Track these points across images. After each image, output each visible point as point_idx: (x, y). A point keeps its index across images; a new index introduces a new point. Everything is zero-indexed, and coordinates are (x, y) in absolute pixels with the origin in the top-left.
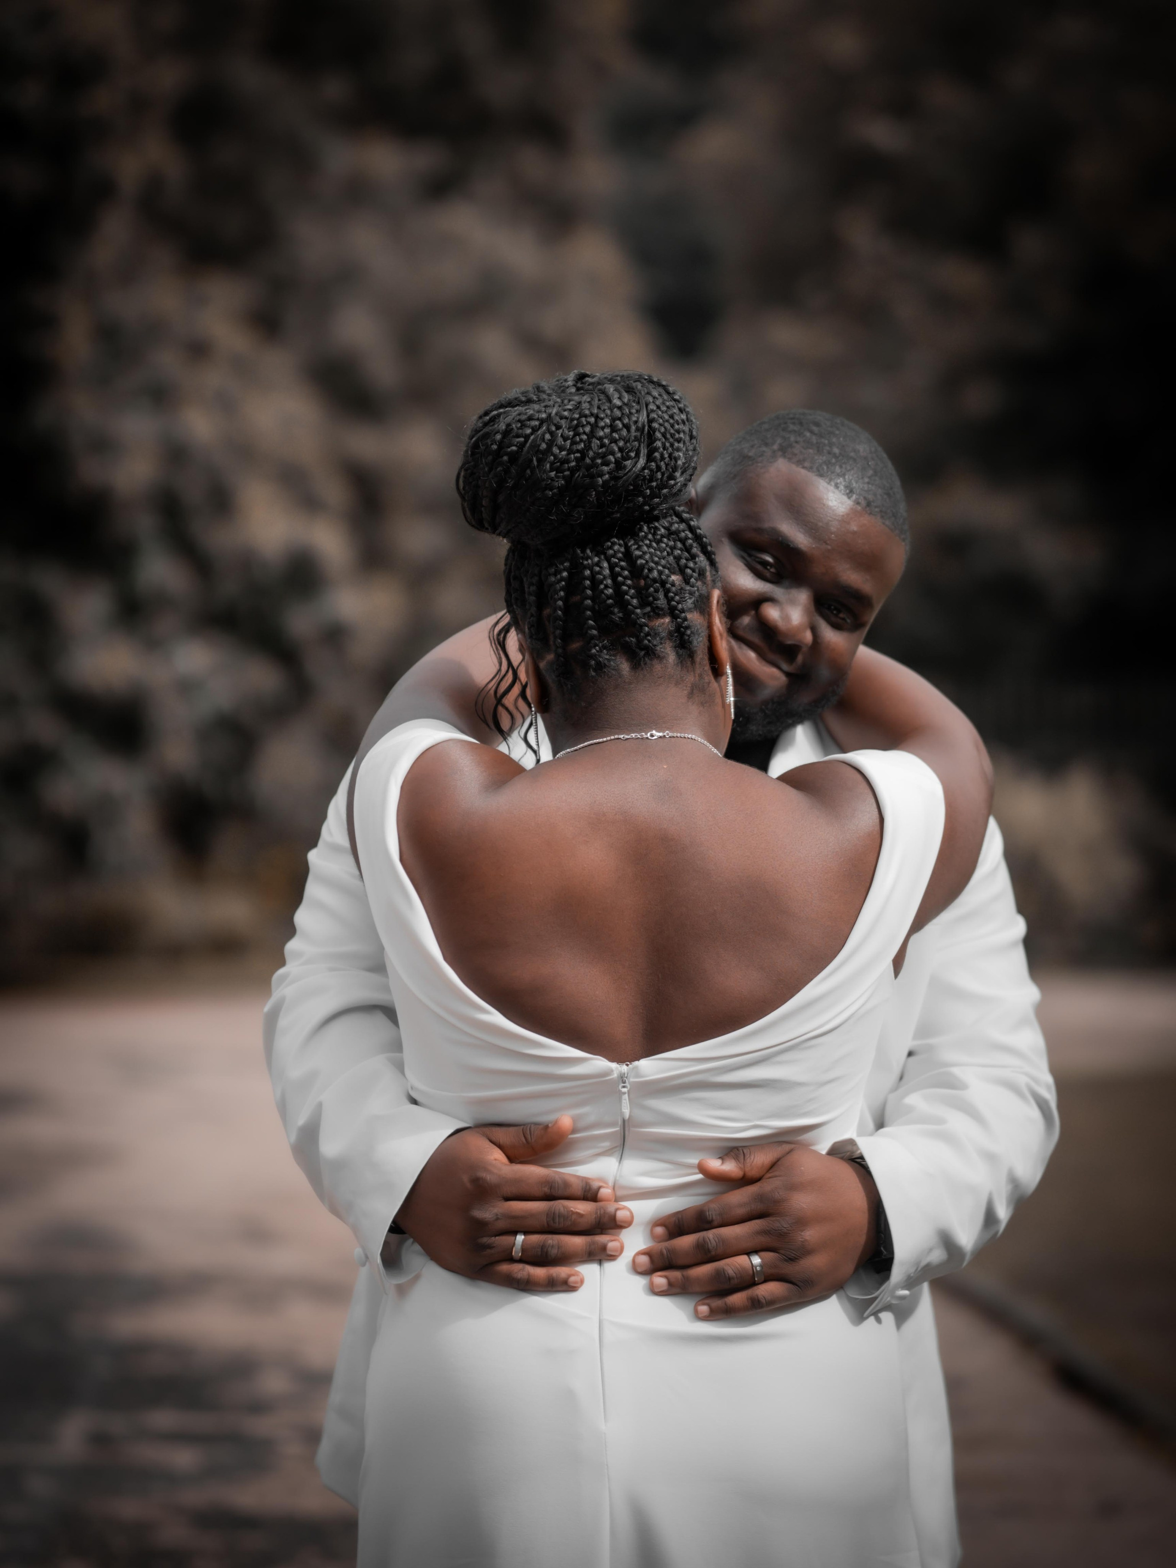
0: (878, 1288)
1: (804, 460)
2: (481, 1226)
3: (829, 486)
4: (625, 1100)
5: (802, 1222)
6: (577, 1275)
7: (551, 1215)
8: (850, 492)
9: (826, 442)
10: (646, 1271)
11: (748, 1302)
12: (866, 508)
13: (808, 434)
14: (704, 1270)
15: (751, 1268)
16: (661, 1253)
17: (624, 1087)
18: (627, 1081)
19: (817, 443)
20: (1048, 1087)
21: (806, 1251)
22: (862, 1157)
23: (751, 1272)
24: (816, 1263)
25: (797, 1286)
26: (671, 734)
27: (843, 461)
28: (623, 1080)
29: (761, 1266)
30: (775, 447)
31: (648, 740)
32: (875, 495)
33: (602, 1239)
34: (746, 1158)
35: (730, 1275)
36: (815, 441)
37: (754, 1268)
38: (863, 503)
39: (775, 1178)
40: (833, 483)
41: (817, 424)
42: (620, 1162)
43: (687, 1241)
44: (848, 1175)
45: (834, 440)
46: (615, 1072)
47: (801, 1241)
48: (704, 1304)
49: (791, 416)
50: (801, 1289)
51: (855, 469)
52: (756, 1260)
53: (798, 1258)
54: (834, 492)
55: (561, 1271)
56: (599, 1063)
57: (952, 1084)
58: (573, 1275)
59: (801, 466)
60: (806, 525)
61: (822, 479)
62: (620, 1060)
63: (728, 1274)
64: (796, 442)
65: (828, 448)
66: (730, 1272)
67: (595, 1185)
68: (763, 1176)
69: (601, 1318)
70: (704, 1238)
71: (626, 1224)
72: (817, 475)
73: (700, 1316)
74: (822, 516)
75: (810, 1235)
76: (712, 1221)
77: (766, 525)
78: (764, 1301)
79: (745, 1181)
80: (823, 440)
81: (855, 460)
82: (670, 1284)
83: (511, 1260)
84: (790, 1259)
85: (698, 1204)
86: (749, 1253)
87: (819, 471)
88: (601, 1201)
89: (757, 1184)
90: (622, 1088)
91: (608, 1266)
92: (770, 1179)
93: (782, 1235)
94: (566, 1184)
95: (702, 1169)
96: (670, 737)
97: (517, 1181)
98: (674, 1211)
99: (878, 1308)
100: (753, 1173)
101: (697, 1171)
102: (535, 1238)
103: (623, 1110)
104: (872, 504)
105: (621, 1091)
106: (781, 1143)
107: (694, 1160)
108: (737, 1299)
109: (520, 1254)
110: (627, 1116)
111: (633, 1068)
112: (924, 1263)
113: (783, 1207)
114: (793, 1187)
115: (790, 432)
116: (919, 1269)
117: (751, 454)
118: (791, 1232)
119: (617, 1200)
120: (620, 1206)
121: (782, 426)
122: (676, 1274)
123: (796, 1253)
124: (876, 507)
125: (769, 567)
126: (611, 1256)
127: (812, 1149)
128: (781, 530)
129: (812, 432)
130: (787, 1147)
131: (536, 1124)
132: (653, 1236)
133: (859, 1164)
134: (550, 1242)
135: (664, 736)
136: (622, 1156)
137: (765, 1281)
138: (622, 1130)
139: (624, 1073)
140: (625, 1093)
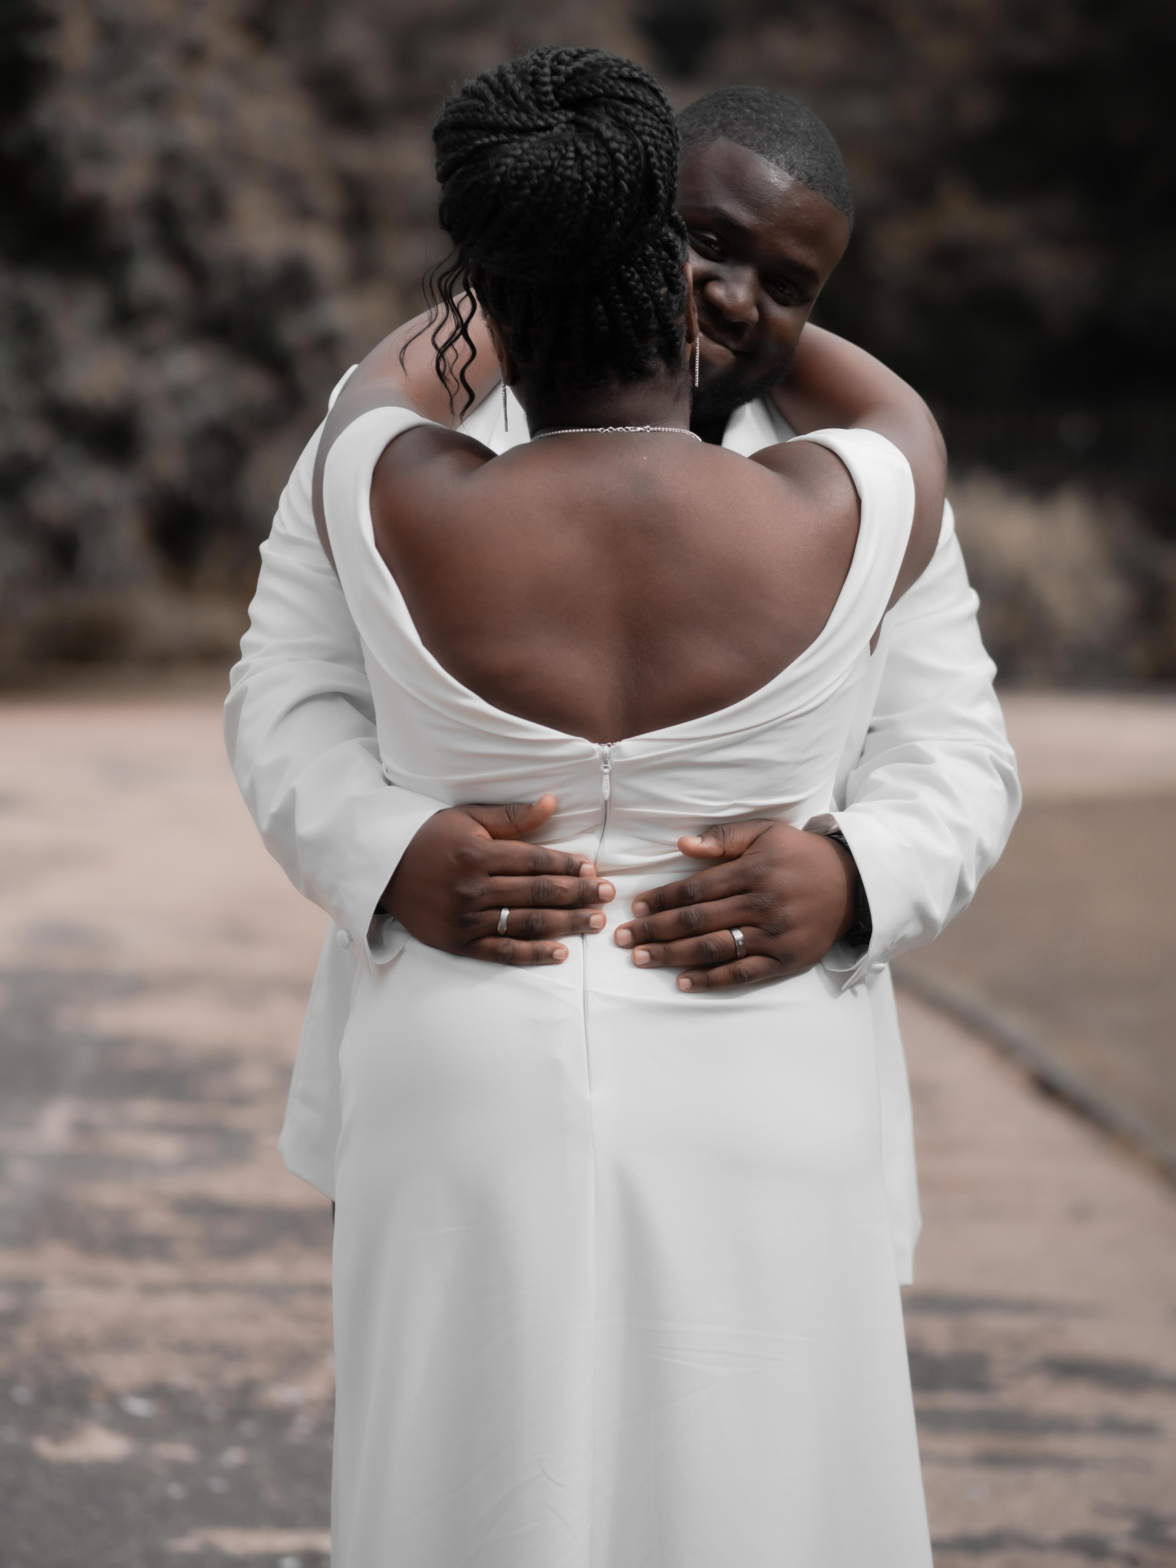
0: (855, 962)
1: (744, 137)
2: (466, 901)
3: (770, 164)
4: (607, 780)
5: (783, 897)
6: (562, 948)
7: (536, 890)
8: (791, 169)
9: (766, 118)
10: (627, 945)
11: (730, 976)
12: (807, 183)
13: (748, 111)
14: (685, 945)
15: (733, 944)
16: (643, 928)
17: (606, 767)
18: (609, 762)
19: (757, 120)
20: (1010, 760)
21: (787, 926)
22: (839, 833)
23: (733, 947)
24: (797, 937)
25: (779, 961)
26: (652, 429)
27: (784, 137)
28: (605, 761)
29: (744, 940)
30: (716, 125)
31: (627, 433)
32: (817, 170)
33: (585, 913)
34: (725, 836)
35: (712, 949)
36: (755, 118)
37: (736, 943)
38: (805, 178)
39: (756, 855)
40: (773, 160)
41: (757, 100)
42: (601, 840)
43: (668, 916)
44: (826, 851)
45: (774, 115)
46: (597, 753)
47: (783, 916)
48: (686, 977)
49: (730, 92)
50: (782, 964)
51: (796, 144)
52: (738, 935)
53: (780, 933)
54: (775, 169)
55: (547, 945)
56: (581, 745)
57: (917, 757)
58: (558, 948)
59: (741, 144)
60: (749, 204)
61: (763, 156)
62: (602, 741)
63: (710, 949)
64: (736, 119)
65: (768, 124)
66: (713, 947)
67: (577, 860)
68: (743, 852)
69: (585, 989)
70: (686, 913)
71: (610, 898)
72: (757, 152)
73: (682, 988)
74: (764, 193)
75: (791, 910)
76: (693, 897)
77: (708, 204)
78: (746, 975)
79: (724, 858)
80: (763, 116)
81: (795, 135)
82: (653, 958)
83: (496, 934)
84: (772, 934)
85: (678, 880)
86: (731, 928)
87: (759, 148)
88: (582, 876)
89: (737, 860)
90: (603, 768)
91: (590, 938)
92: (751, 856)
93: (764, 910)
94: (549, 859)
95: (681, 847)
96: (649, 430)
97: (502, 857)
98: (657, 887)
99: (855, 982)
100: (732, 850)
101: (677, 848)
102: (519, 913)
103: (603, 791)
104: (814, 179)
105: (603, 771)
106: (760, 820)
107: (674, 838)
108: (719, 972)
109: (505, 929)
110: (607, 796)
111: (616, 749)
112: (899, 937)
113: (764, 883)
114: (774, 863)
115: (730, 109)
116: (895, 942)
117: (691, 133)
118: (772, 908)
119: (599, 875)
120: (602, 881)
121: (723, 103)
122: (657, 948)
123: (777, 928)
124: (818, 182)
125: (713, 246)
126: (594, 929)
127: (790, 826)
128: (723, 208)
129: (751, 108)
130: (765, 825)
131: (519, 804)
132: (635, 912)
133: (837, 839)
134: (535, 916)
135: (645, 430)
136: (603, 833)
137: (748, 955)
138: (604, 809)
139: (606, 754)
140: (606, 774)
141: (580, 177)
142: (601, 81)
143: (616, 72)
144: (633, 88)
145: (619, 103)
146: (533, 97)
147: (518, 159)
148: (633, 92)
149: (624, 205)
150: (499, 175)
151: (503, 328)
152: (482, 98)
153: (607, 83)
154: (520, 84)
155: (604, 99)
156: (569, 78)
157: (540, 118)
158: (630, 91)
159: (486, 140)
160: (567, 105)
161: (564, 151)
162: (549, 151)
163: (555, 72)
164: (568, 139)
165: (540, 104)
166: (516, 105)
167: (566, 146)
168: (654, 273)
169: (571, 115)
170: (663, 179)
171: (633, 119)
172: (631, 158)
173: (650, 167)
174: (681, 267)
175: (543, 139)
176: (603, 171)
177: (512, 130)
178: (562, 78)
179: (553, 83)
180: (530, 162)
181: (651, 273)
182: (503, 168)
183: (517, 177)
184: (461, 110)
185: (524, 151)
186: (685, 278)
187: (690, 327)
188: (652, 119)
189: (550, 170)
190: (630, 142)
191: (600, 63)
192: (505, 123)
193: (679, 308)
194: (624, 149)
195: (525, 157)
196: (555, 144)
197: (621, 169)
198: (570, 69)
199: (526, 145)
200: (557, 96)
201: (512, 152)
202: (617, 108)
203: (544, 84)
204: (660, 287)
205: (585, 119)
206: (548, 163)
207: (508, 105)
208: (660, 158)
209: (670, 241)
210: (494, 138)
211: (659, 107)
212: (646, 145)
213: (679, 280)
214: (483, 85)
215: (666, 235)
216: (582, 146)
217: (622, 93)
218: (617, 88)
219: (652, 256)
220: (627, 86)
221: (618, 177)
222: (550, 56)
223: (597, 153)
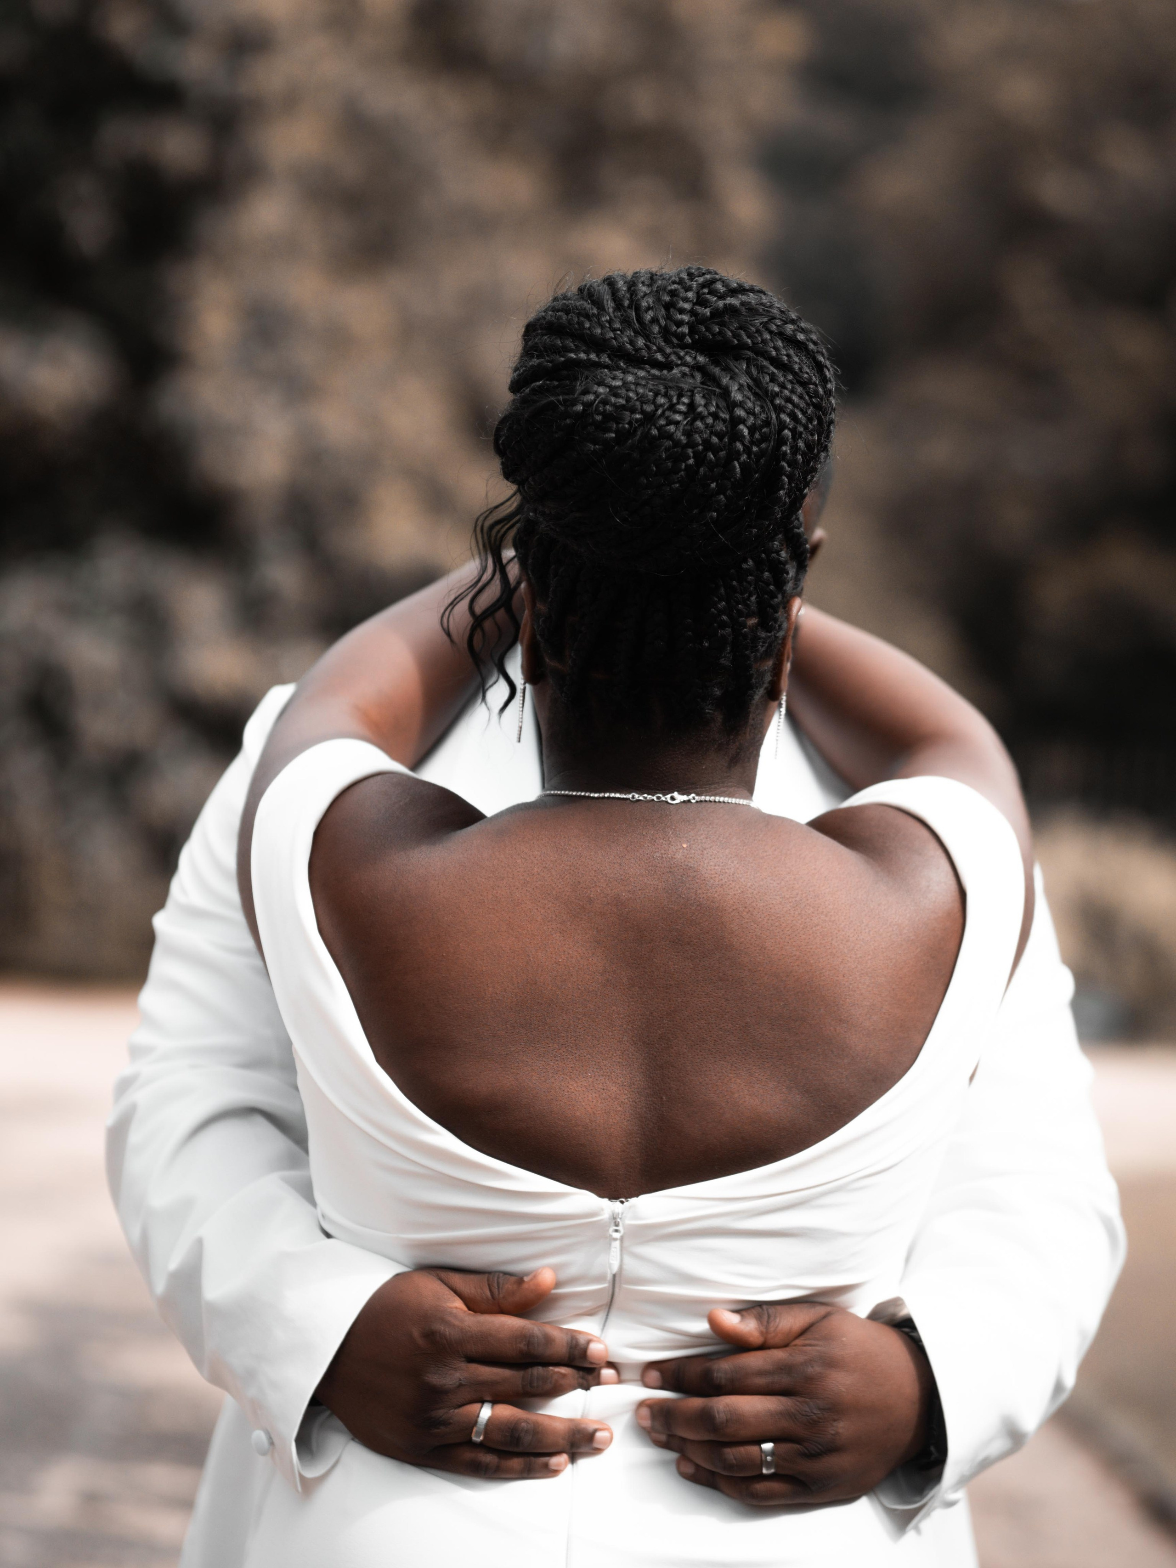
0: (925, 1497)
4: (616, 1248)
5: (836, 1409)
17: (616, 1231)
18: (621, 1224)
22: (909, 1321)
26: (697, 798)
28: (615, 1222)
31: (666, 805)
34: (770, 1320)
39: (806, 1347)
42: (604, 1325)
44: (895, 1349)
46: (607, 1212)
53: (824, 1454)
56: (586, 1200)
62: (613, 1195)
67: (582, 1340)
68: (791, 1341)
70: (709, 1404)
75: (843, 1428)
79: (765, 1345)
84: (814, 1454)
89: (783, 1352)
90: (613, 1232)
92: (800, 1347)
93: (811, 1423)
95: (713, 1322)
96: (697, 802)
97: (483, 1337)
99: (922, 1521)
102: (506, 1408)
103: (611, 1261)
105: (612, 1236)
106: (816, 1305)
110: (615, 1269)
111: (630, 1207)
112: (982, 1457)
113: (814, 1386)
114: (830, 1362)
116: (976, 1464)
118: (821, 1421)
123: (824, 1448)
130: (820, 1310)
131: (503, 1272)
133: (907, 1329)
135: (689, 801)
136: (607, 1315)
138: (611, 1286)
139: (618, 1214)
140: (615, 1239)
141: (683, 439)
142: (753, 329)
143: (778, 326)
144: (791, 352)
145: (766, 363)
146: (663, 322)
147: (614, 391)
148: (788, 355)
149: (729, 492)
150: (583, 404)
151: (538, 605)
152: (598, 303)
153: (761, 335)
154: (651, 300)
155: (750, 354)
156: (716, 314)
157: (660, 350)
158: (785, 353)
159: (583, 356)
160: (700, 346)
161: (675, 400)
162: (656, 394)
163: (701, 301)
164: (686, 387)
165: (666, 333)
166: (637, 325)
167: (680, 396)
168: (746, 595)
169: (701, 359)
170: (791, 477)
171: (777, 389)
172: (757, 436)
173: (777, 456)
174: (785, 600)
175: (654, 377)
176: (715, 440)
177: (619, 353)
178: (707, 312)
179: (692, 313)
180: (628, 399)
181: (742, 594)
182: (591, 397)
183: (604, 414)
184: (567, 310)
185: (625, 384)
186: (785, 615)
187: (775, 678)
188: (801, 397)
189: (650, 418)
190: (763, 416)
191: (760, 308)
192: (614, 342)
193: (766, 651)
194: (751, 420)
195: (623, 392)
196: (666, 388)
197: (739, 446)
198: (721, 304)
199: (630, 378)
200: (693, 331)
201: (609, 380)
202: (761, 369)
203: (682, 311)
204: (749, 615)
205: (717, 371)
206: (649, 408)
207: (626, 322)
208: (795, 449)
209: (780, 562)
210: (593, 356)
211: (816, 385)
212: (782, 426)
213: (777, 615)
214: (605, 289)
215: (778, 552)
216: (699, 399)
217: (774, 353)
218: (771, 344)
219: (749, 572)
220: (784, 347)
221: (734, 455)
222: (701, 280)
223: (715, 416)
